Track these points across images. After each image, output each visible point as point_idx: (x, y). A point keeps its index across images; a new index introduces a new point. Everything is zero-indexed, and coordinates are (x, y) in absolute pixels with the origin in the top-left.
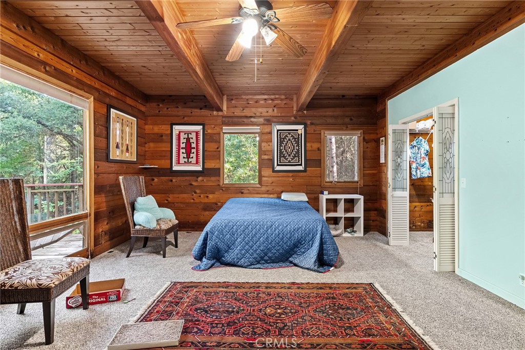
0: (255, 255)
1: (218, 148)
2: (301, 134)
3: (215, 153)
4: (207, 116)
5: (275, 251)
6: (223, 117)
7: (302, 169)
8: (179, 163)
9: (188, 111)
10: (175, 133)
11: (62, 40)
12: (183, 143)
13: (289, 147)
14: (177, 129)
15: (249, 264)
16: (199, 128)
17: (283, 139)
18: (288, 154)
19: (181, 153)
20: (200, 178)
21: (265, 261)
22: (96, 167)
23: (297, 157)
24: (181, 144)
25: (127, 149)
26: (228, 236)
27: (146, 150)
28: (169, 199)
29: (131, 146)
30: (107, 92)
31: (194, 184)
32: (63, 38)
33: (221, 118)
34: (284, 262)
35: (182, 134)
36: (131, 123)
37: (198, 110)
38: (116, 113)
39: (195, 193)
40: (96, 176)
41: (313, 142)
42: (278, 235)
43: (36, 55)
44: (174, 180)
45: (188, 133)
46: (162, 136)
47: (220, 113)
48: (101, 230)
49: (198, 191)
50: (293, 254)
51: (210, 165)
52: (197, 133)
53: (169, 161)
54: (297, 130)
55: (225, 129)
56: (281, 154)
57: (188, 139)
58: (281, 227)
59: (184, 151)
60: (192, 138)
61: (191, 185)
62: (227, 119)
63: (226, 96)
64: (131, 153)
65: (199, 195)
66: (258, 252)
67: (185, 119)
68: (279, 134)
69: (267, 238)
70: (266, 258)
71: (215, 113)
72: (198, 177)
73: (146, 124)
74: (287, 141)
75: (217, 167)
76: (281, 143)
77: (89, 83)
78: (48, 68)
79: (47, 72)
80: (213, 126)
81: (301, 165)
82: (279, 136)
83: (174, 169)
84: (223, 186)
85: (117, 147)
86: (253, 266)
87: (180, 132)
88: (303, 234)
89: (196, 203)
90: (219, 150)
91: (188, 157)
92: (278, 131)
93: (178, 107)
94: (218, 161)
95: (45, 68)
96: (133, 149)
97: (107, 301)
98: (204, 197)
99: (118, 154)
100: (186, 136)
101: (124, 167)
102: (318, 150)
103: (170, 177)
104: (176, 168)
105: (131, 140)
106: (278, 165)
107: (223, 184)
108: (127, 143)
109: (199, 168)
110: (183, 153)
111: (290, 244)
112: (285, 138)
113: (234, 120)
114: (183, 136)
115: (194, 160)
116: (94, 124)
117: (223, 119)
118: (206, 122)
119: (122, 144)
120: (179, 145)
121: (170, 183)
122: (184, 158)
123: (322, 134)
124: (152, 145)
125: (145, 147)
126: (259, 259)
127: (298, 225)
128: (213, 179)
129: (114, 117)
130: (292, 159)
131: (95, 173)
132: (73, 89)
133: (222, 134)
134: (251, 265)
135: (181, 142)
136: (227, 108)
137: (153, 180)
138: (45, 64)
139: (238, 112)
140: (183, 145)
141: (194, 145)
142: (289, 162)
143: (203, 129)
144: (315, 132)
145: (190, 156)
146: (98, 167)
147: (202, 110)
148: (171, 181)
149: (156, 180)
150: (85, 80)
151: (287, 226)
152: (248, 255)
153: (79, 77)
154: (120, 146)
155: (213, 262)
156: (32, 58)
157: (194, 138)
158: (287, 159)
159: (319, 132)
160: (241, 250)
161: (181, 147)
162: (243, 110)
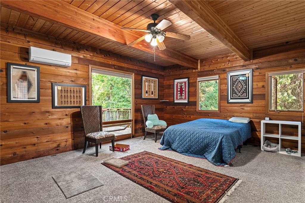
0: (184, 148)
1: (195, 90)
2: (249, 77)
3: (194, 93)
4: (190, 73)
5: (194, 148)
6: (198, 72)
7: (249, 101)
8: (177, 99)
9: (181, 72)
10: (175, 84)
11: (120, 55)
12: (179, 88)
13: (239, 87)
14: (176, 81)
15: (181, 152)
16: (186, 80)
17: (235, 81)
18: (238, 91)
19: (178, 94)
20: (187, 107)
21: (190, 152)
22: (136, 101)
23: (245, 93)
24: (178, 89)
25: (152, 93)
26: (173, 136)
27: (164, 93)
28: (173, 117)
29: (155, 92)
30: (141, 70)
31: (184, 110)
32: (120, 54)
33: (197, 73)
34: (201, 155)
35: (178, 84)
36: (155, 81)
37: (186, 71)
38: (146, 78)
39: (185, 114)
40: (135, 105)
41: (259, 82)
42: (196, 139)
43: (111, 63)
44: (175, 108)
45: (181, 83)
46: (170, 86)
47: (197, 70)
48: (138, 127)
49: (186, 114)
50: (206, 152)
51: (192, 99)
52: (185, 83)
53: (173, 98)
54: (245, 75)
55: (199, 79)
56: (233, 92)
57: (181, 86)
58: (198, 135)
59: (179, 92)
60: (183, 86)
61: (183, 110)
62: (200, 73)
63: (199, 60)
64: (155, 95)
65: (186, 116)
66: (185, 146)
67: (180, 76)
68: (232, 78)
69: (190, 140)
70: (190, 150)
71: (194, 71)
72: (186, 106)
73: (164, 81)
74: (238, 83)
75: (195, 101)
76: (233, 84)
77: (132, 68)
78: (115, 67)
79: (115, 68)
80: (193, 78)
81: (248, 98)
82: (232, 80)
83: (175, 102)
84: (198, 111)
85: (147, 92)
86: (183, 153)
87: (177, 83)
88: (210, 141)
89: (185, 120)
90: (196, 91)
91: (181, 96)
92: (231, 76)
93: (177, 70)
94: (195, 97)
95: (114, 67)
96: (156, 93)
97: (120, 151)
98: (189, 117)
99: (147, 95)
100: (180, 85)
101: (150, 101)
102: (263, 87)
103: (174, 106)
104: (176, 101)
105: (155, 89)
106: (231, 99)
107: (198, 110)
108: (152, 90)
109: (186, 101)
110: (179, 94)
111: (202, 145)
112: (236, 81)
113: (204, 73)
114: (179, 85)
115: (183, 97)
116: (135, 84)
117: (198, 73)
118: (190, 76)
119: (149, 91)
120: (177, 90)
121: (174, 109)
122: (179, 96)
123: (266, 75)
124: (166, 90)
125: (164, 91)
126: (186, 150)
127: (208, 135)
128: (193, 107)
129: (145, 80)
130: (241, 95)
131: (135, 104)
132: (125, 72)
133: (197, 82)
134: (182, 152)
135: (178, 88)
136: (200, 67)
137: (167, 107)
138: (114, 65)
139: (207, 68)
140: (179, 90)
141: (184, 89)
142: (239, 96)
143: (188, 80)
144: (260, 75)
145: (182, 95)
146: (137, 101)
147: (188, 70)
148: (174, 108)
149: (168, 107)
150: (131, 67)
151: (201, 134)
152: (181, 147)
153: (128, 67)
154: (148, 92)
155: (168, 147)
156: (109, 65)
157: (184, 85)
158: (237, 95)
159: (264, 74)
160: (178, 144)
161: (178, 90)
162: (209, 66)
